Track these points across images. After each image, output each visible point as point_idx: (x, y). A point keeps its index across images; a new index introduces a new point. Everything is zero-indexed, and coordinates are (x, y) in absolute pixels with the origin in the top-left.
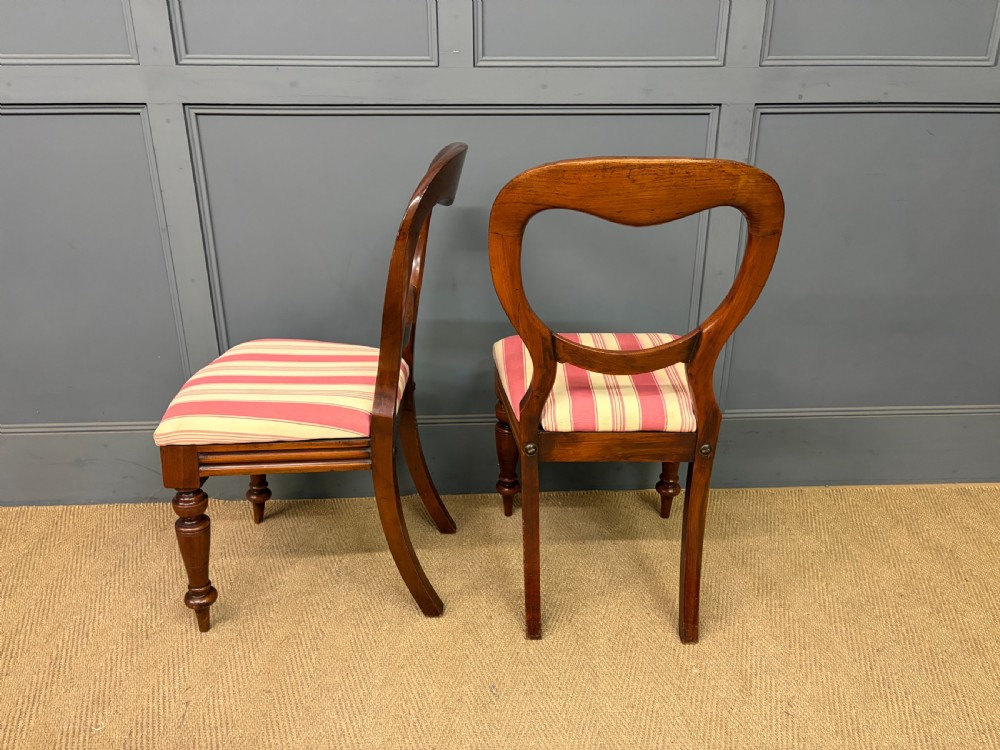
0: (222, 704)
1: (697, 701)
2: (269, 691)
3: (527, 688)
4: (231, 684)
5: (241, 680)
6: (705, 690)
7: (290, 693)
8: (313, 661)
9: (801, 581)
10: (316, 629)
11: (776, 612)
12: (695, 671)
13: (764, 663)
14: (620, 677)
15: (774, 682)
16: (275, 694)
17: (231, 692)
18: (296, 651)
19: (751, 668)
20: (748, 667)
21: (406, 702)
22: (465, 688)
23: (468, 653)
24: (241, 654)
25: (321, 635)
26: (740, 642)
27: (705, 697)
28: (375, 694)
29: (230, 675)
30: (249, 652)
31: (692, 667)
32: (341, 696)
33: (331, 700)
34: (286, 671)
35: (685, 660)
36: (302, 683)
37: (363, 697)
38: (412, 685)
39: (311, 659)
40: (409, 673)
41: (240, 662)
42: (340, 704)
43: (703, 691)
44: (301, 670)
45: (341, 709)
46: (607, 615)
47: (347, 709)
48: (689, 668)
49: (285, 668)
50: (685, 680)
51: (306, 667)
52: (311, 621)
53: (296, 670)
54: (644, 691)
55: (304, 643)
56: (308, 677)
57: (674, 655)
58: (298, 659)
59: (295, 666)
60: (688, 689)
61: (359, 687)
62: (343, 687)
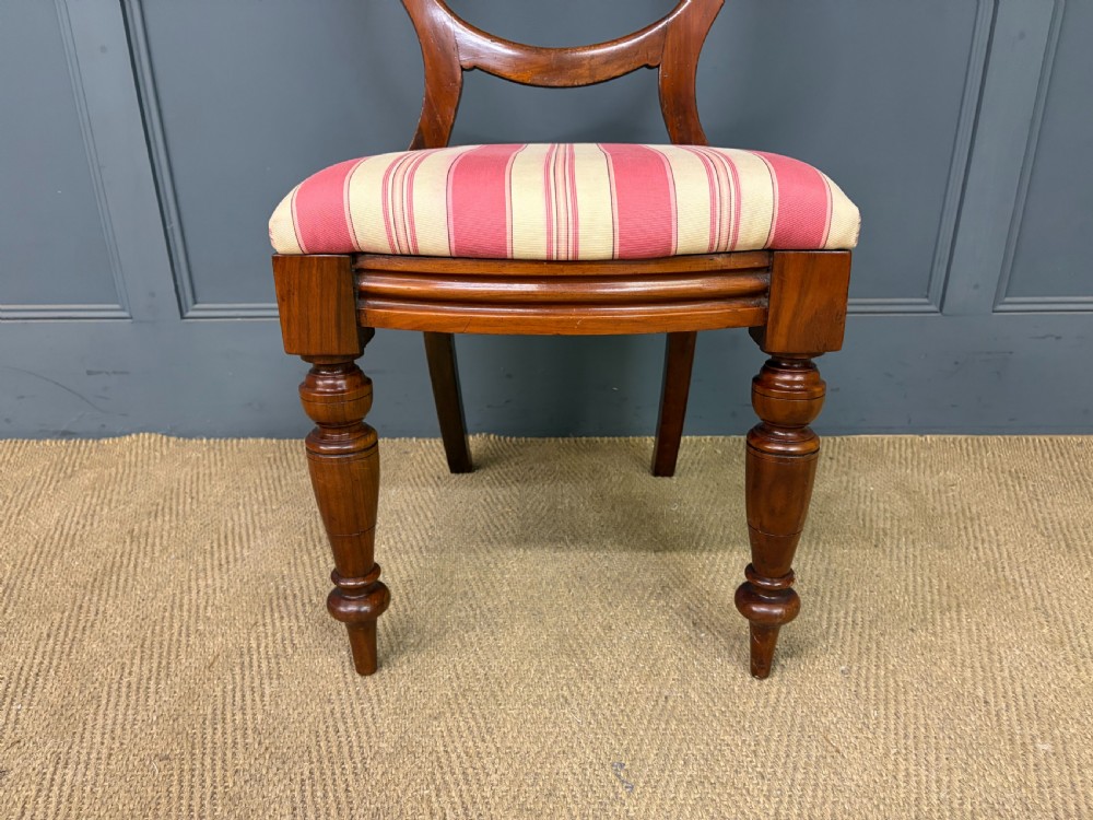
0: (68, 778)
2: (167, 758)
3: (692, 771)
4: (98, 739)
5: (118, 731)
6: (1079, 789)
7: (208, 761)
8: (267, 699)
10: (283, 640)
12: (1041, 747)
14: (886, 755)
16: (175, 765)
17: (94, 755)
18: (238, 678)
21: (438, 790)
22: (563, 765)
23: (566, 693)
24: (134, 679)
25: (290, 651)
28: (377, 768)
29: (100, 721)
30: (149, 679)
31: (1033, 738)
32: (307, 773)
33: (286, 781)
34: (209, 717)
35: (1015, 723)
36: (235, 743)
37: (350, 778)
38: (454, 756)
39: (263, 695)
40: (450, 731)
41: (128, 696)
42: (303, 791)
43: (1075, 792)
44: (238, 717)
45: (303, 801)
46: (832, 630)
47: (315, 803)
48: (1028, 741)
49: (210, 711)
50: (1026, 765)
51: (249, 711)
52: (278, 624)
53: (229, 716)
54: (944, 788)
55: (255, 664)
56: (249, 732)
57: (989, 713)
58: (238, 694)
59: (229, 708)
60: (1040, 786)
61: (346, 754)
62: (314, 754)
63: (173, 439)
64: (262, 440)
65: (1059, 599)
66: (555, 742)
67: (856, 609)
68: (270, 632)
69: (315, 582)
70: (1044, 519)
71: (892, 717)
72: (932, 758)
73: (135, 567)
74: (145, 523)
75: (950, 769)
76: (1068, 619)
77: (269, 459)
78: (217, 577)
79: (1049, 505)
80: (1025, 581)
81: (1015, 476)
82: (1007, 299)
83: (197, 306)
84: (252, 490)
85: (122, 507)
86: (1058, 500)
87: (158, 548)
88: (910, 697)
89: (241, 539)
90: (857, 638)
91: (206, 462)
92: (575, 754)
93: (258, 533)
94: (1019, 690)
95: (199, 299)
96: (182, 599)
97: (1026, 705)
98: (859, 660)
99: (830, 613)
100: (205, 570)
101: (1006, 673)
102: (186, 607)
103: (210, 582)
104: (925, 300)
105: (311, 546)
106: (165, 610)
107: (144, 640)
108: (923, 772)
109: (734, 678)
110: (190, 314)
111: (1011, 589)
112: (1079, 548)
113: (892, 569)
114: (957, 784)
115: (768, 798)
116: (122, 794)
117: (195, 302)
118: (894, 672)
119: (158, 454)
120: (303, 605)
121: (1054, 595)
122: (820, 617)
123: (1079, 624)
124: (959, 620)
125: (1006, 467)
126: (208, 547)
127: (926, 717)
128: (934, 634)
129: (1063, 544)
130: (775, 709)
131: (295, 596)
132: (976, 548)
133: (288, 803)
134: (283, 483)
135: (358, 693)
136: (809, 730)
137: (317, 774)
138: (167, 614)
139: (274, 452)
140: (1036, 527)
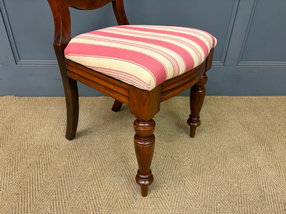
1: (239, 203)
2: (18, 194)
5: (5, 187)
6: (242, 196)
7: (29, 195)
8: (44, 177)
9: (276, 138)
10: (48, 159)
11: (269, 154)
12: (235, 185)
13: (268, 181)
14: (198, 188)
15: (275, 192)
16: (20, 196)
18: (36, 171)
19: (263, 183)
20: (261, 183)
21: (88, 201)
22: (120, 194)
23: (122, 173)
24: (8, 172)
25: (50, 163)
26: (255, 169)
27: (243, 201)
28: (73, 196)
30: (12, 171)
31: (233, 183)
32: (54, 198)
33: (49, 200)
34: (29, 182)
35: (229, 179)
36: (36, 190)
37: (66, 199)
38: (92, 192)
39: (43, 176)
40: (92, 185)
41: (7, 177)
42: (53, 203)
43: (241, 197)
44: (36, 182)
45: (53, 206)
46: (189, 154)
47: (56, 206)
48: (232, 184)
49: (29, 181)
50: (231, 190)
51: (39, 180)
52: (47, 155)
53: (34, 182)
54: (211, 196)
55: (41, 167)
56: (39, 186)
57: (223, 176)
58: (36, 176)
59: (34, 180)
60: (233, 196)
61: (65, 192)
62: (56, 192)
63: (17, 97)
64: (43, 98)
65: (244, 144)
66: (118, 187)
67: (196, 148)
68: (45, 157)
69: (57, 142)
70: (243, 121)
71: (201, 177)
72: (209, 189)
73: (8, 138)
74: (10, 124)
75: (213, 191)
76: (246, 150)
77: (45, 103)
78: (30, 141)
79: (245, 117)
80: (237, 139)
81: (238, 108)
82: (241, 62)
83: (20, 61)
84: (40, 113)
85: (3, 119)
86: (248, 116)
87: (13, 132)
88: (206, 172)
89: (37, 129)
90: (195, 156)
91: (27, 104)
92: (123, 191)
93: (42, 127)
94: (231, 170)
95: (21, 59)
96: (20, 148)
97: (233, 174)
98: (195, 162)
99: (189, 149)
100: (27, 138)
101: (229, 165)
102: (22, 150)
103: (28, 142)
104: (220, 62)
105: (56, 131)
106: (16, 151)
107: (11, 160)
108: (206, 192)
109: (164, 168)
110: (19, 63)
111: (233, 142)
112: (251, 130)
113: (205, 136)
114: (214, 195)
115: (169, 201)
116: (6, 205)
117: (20, 60)
118: (203, 166)
119: (13, 102)
120: (54, 149)
121: (243, 143)
122: (186, 150)
123: (248, 151)
124: (220, 150)
125: (236, 106)
126: (28, 131)
127: (209, 177)
128: (213, 155)
129: (247, 128)
130: (173, 176)
131: (52, 146)
132: (226, 130)
133: (49, 206)
134: (49, 111)
135: (68, 175)
136: (181, 182)
137: (57, 199)
138: (17, 152)
139: (46, 101)
140: (241, 124)
